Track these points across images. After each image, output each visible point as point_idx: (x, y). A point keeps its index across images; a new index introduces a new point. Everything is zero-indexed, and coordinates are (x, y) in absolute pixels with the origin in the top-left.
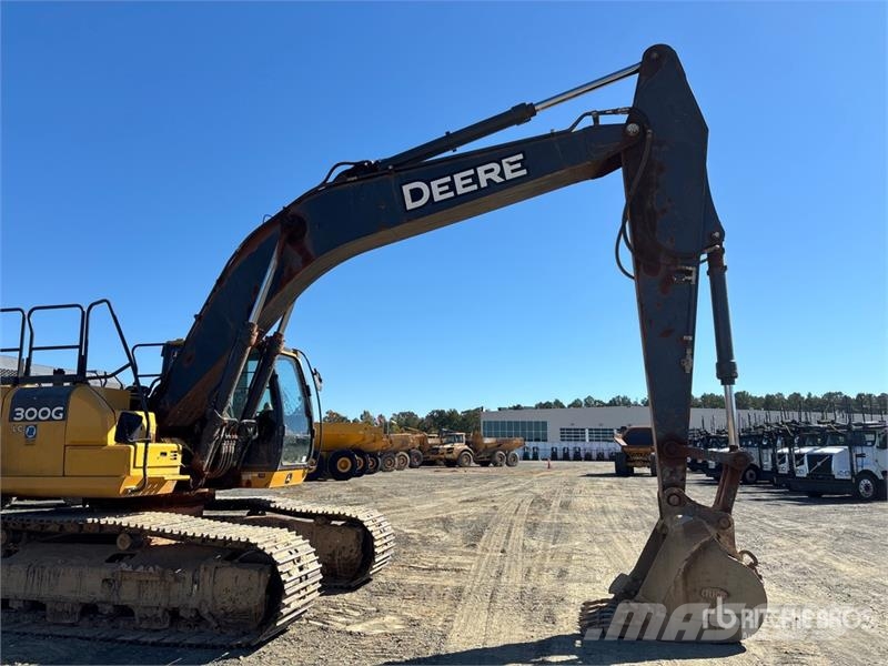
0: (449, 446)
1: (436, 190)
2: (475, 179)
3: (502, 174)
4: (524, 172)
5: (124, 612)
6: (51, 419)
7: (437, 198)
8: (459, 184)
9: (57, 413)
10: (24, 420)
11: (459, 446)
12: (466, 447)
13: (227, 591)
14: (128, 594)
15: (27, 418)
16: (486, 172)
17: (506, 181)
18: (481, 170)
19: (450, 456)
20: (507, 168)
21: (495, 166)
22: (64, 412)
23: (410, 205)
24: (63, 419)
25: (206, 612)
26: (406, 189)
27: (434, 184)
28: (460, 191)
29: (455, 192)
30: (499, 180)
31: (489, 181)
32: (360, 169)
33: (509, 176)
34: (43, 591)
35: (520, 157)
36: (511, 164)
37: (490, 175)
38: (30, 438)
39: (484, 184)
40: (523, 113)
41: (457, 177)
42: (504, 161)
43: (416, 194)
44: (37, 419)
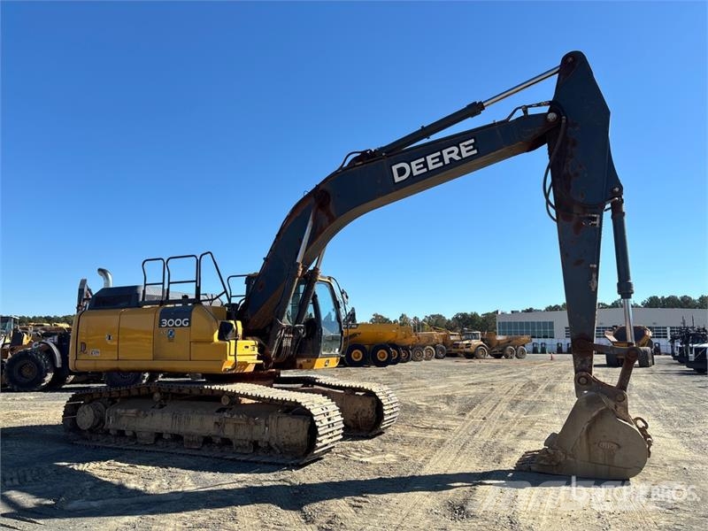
0: (467, 342)
1: (415, 168)
2: (441, 158)
3: (460, 154)
4: (475, 152)
5: (227, 442)
6: (182, 326)
7: (416, 173)
8: (430, 162)
9: (185, 323)
10: (167, 326)
11: (476, 342)
12: (482, 343)
13: (285, 431)
14: (229, 432)
15: (169, 325)
16: (449, 153)
17: (463, 159)
18: (445, 152)
19: (468, 350)
20: (463, 150)
21: (455, 149)
22: (189, 322)
23: (397, 179)
24: (189, 326)
25: (273, 443)
26: (395, 168)
27: (413, 164)
28: (431, 167)
29: (428, 169)
30: (458, 158)
31: (451, 159)
32: (365, 157)
33: (465, 155)
34: (181, 429)
35: (472, 141)
36: (466, 146)
37: (451, 155)
38: (171, 338)
39: (447, 162)
40: (475, 109)
41: (429, 158)
42: (461, 145)
43: (401, 171)
44: (174, 326)
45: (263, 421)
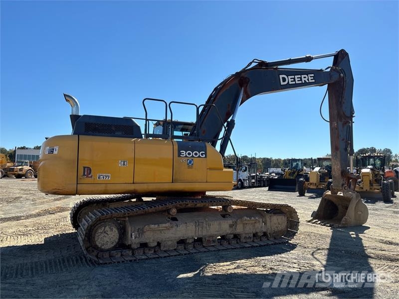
1: (289, 79)
2: (301, 79)
3: (308, 80)
4: (314, 81)
6: (199, 157)
7: (290, 83)
8: (296, 79)
9: (202, 154)
10: (186, 156)
11: (26, 168)
12: (30, 168)
14: (239, 229)
15: (187, 155)
18: (303, 76)
21: (306, 76)
22: (206, 154)
23: (282, 83)
24: (206, 157)
27: (290, 77)
28: (297, 82)
29: (295, 82)
30: (307, 82)
31: (305, 81)
33: (310, 81)
35: (313, 75)
36: (311, 77)
37: (305, 79)
38: (190, 165)
39: (303, 81)
40: (308, 59)
41: (296, 77)
42: (308, 75)
43: (284, 80)
44: (193, 156)
45: (261, 220)
